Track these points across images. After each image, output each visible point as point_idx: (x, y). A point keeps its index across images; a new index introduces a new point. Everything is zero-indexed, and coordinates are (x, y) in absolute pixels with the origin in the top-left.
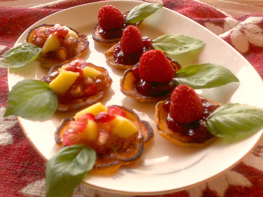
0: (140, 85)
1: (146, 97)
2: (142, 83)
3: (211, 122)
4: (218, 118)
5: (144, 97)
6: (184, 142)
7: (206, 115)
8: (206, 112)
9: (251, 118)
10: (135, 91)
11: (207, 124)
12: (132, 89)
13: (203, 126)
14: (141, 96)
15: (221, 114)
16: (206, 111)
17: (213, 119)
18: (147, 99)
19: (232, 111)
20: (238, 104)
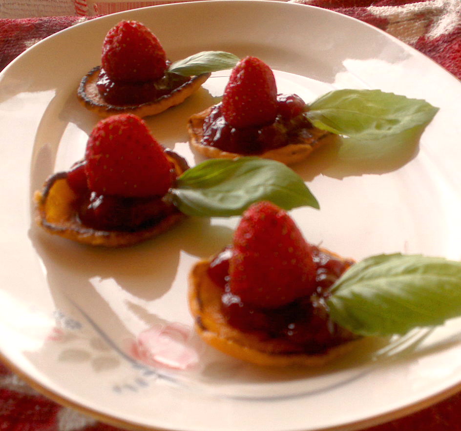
0: (90, 206)
1: (106, 234)
2: (94, 200)
3: (341, 298)
4: (358, 288)
5: (99, 234)
6: (273, 354)
7: (326, 284)
8: (323, 277)
9: (441, 285)
10: (75, 223)
11: (330, 304)
12: (68, 219)
13: (320, 309)
14: (91, 231)
15: (362, 279)
16: (322, 273)
17: (344, 292)
18: (108, 237)
19: (389, 270)
20: (398, 255)
